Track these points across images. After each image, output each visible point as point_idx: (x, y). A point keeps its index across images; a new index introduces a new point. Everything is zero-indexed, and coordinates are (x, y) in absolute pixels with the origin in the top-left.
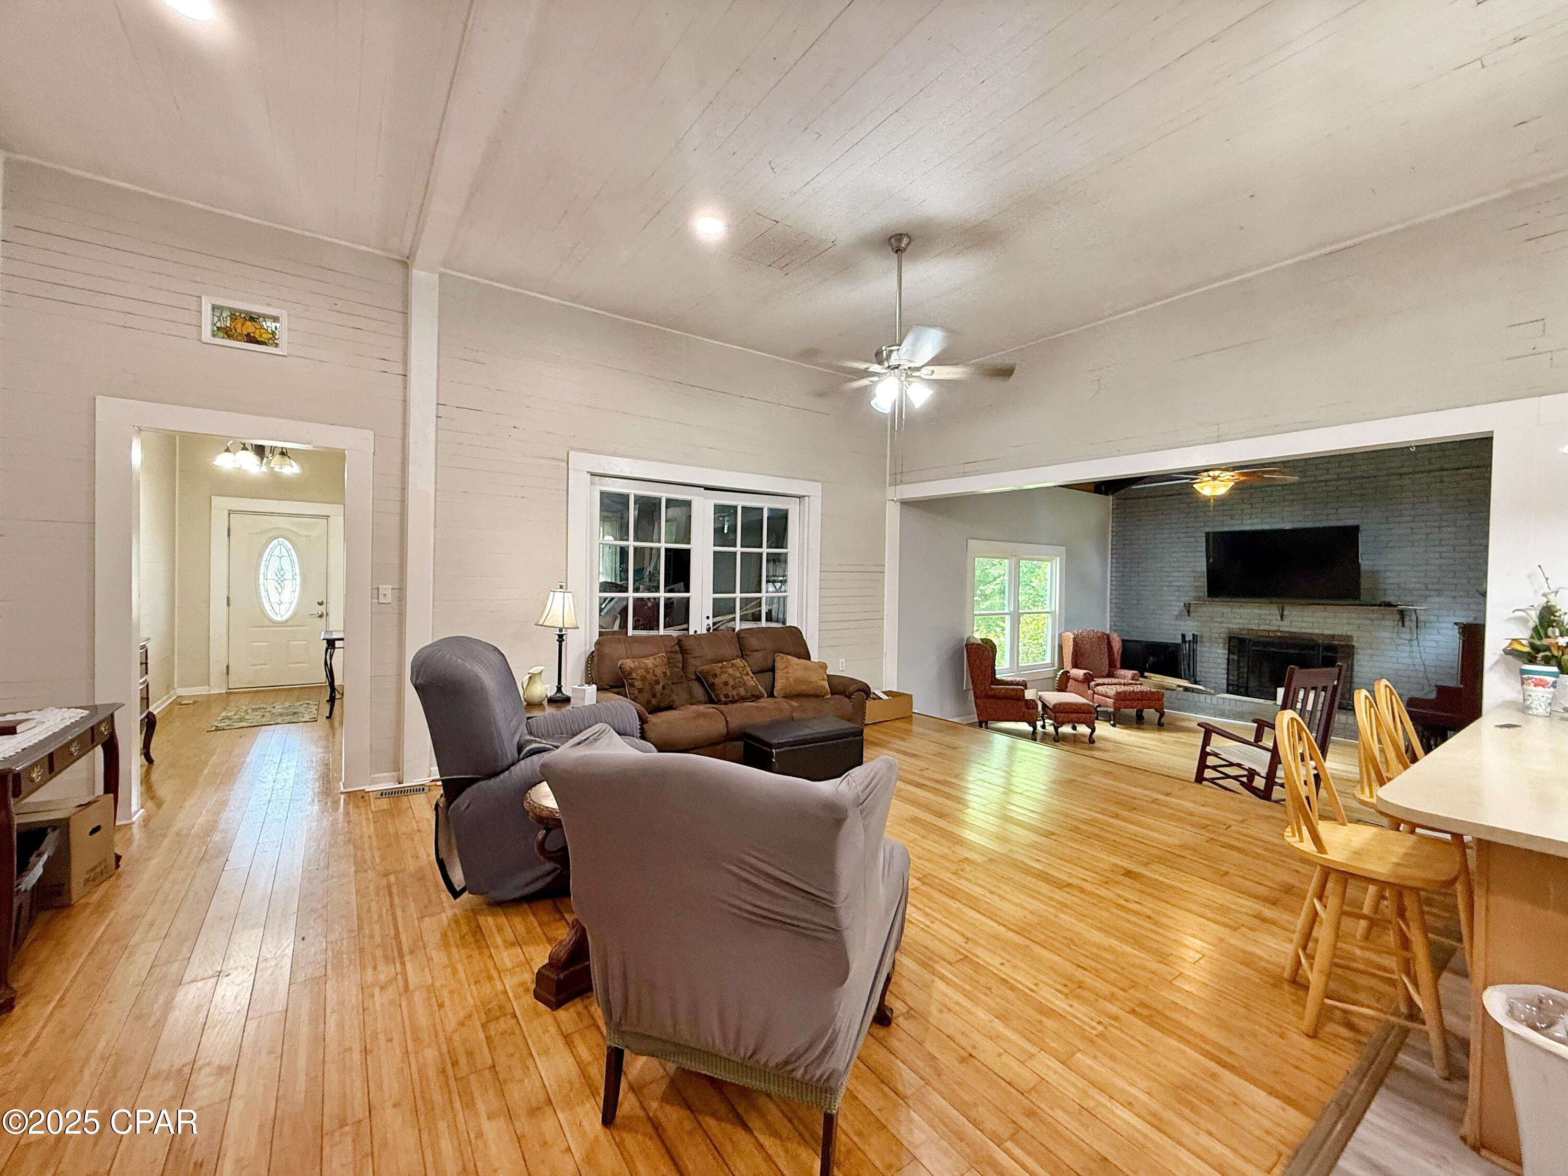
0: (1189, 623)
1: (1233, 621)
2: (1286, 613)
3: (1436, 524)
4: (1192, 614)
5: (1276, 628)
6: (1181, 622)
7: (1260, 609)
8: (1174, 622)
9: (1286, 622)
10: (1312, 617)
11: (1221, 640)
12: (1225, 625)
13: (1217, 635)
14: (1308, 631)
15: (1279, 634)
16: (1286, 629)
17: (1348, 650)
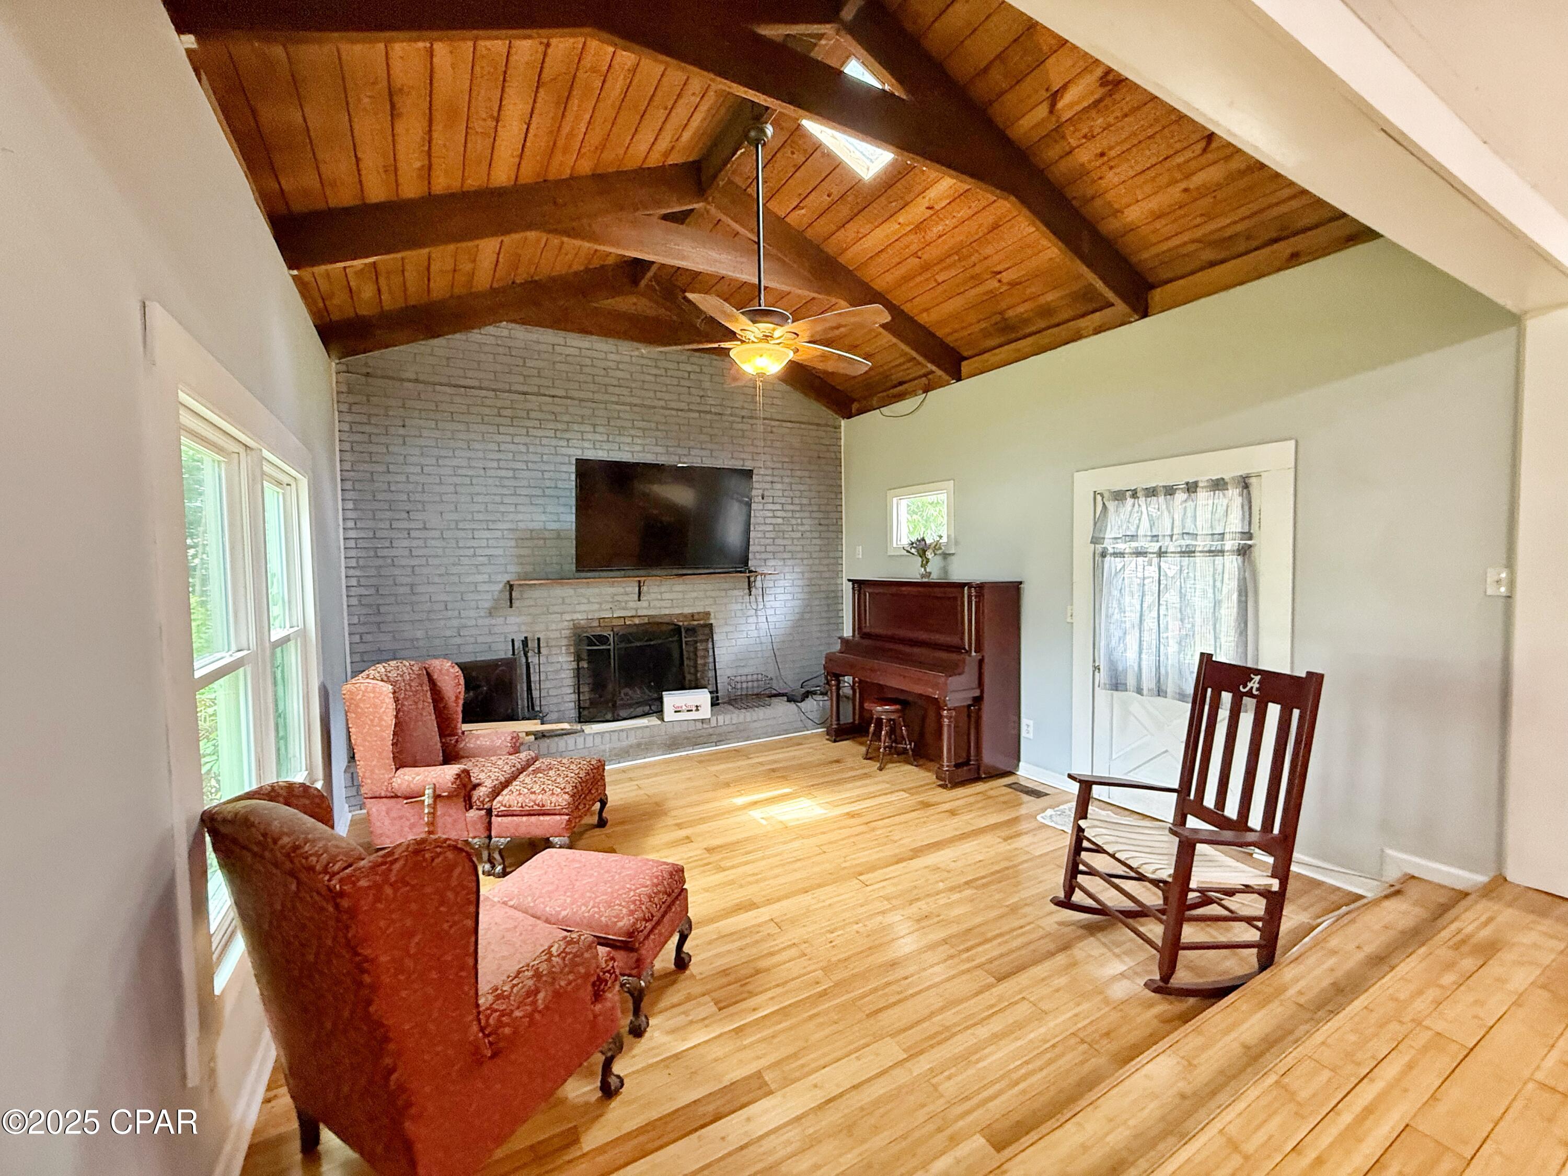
0: (512, 620)
1: (578, 608)
2: (644, 589)
3: (769, 479)
4: (516, 603)
5: (633, 613)
6: (500, 620)
7: (612, 585)
8: (487, 621)
9: (644, 604)
10: (671, 591)
11: (564, 642)
12: (568, 617)
13: (557, 635)
14: (667, 612)
15: (637, 621)
16: (645, 612)
17: (707, 631)
